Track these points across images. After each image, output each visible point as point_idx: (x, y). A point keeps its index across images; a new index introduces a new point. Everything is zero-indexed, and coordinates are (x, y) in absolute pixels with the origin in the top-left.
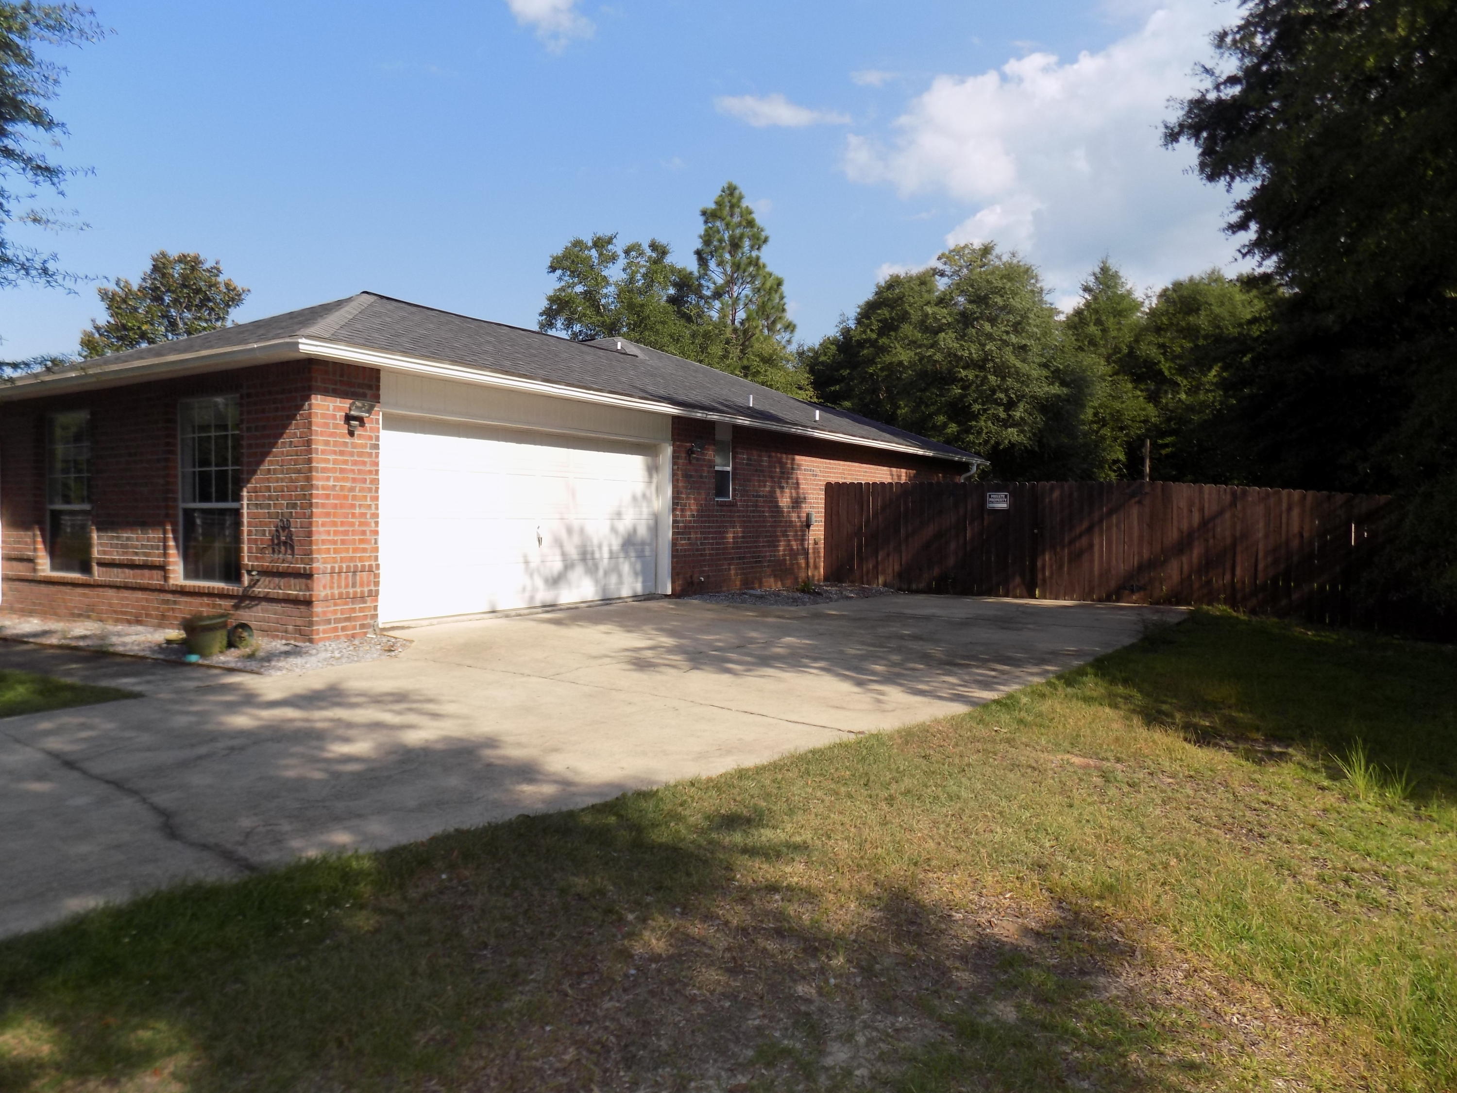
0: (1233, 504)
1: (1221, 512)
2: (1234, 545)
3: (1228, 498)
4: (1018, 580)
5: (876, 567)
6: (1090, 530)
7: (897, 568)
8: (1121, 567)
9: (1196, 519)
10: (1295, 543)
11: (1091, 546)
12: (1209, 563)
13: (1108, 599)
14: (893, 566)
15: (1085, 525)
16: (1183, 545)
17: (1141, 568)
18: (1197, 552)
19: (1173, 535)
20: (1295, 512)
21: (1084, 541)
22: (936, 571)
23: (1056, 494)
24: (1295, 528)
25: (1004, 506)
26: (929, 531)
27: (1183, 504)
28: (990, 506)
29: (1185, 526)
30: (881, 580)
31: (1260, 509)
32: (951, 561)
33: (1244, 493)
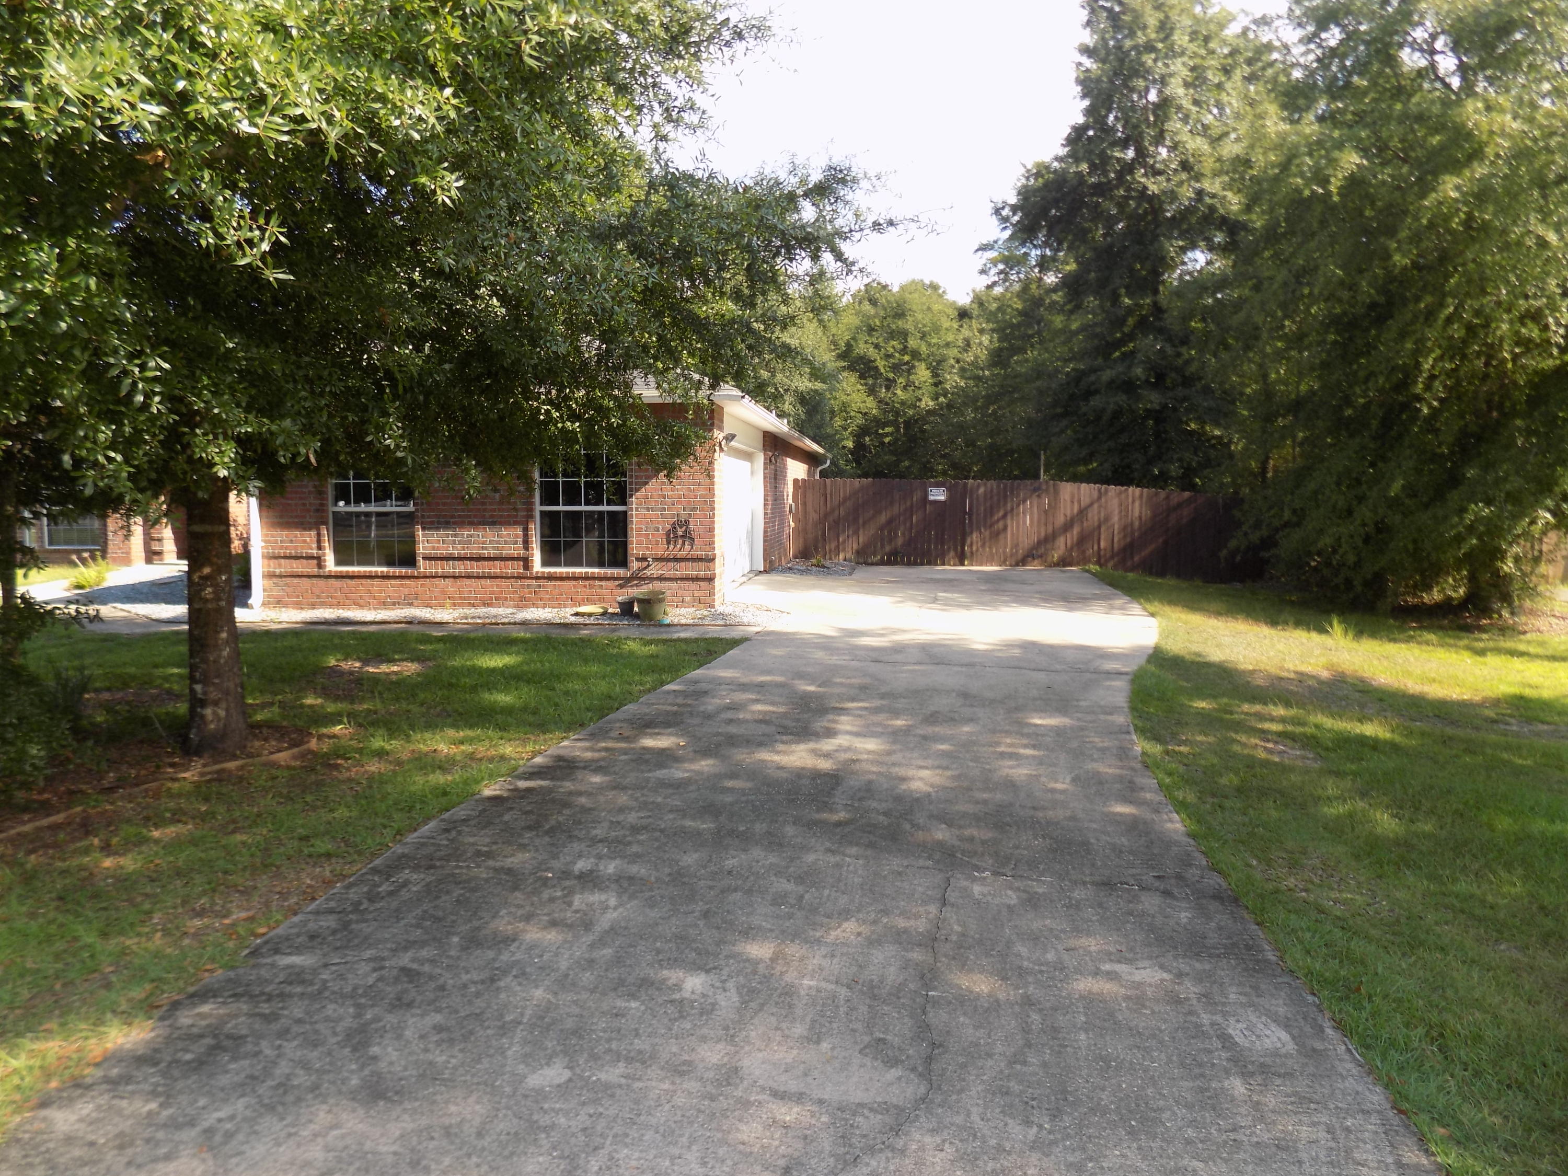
0: (1099, 498)
1: (1091, 505)
2: (1099, 527)
3: (1096, 494)
4: (952, 553)
5: (838, 547)
6: (1005, 516)
7: (855, 546)
8: (1026, 542)
9: (1076, 511)
10: (1137, 524)
11: (1005, 528)
12: (1083, 540)
13: (1017, 565)
14: (852, 546)
15: (1001, 513)
16: (1067, 527)
17: (1039, 543)
18: (1076, 530)
19: (1060, 520)
20: (1137, 504)
21: (1001, 524)
22: (888, 549)
23: (982, 490)
24: (1137, 514)
25: (942, 498)
26: (883, 518)
27: (1067, 497)
28: (931, 498)
29: (1069, 513)
30: (841, 556)
31: (1115, 502)
32: (900, 541)
33: (1106, 491)
